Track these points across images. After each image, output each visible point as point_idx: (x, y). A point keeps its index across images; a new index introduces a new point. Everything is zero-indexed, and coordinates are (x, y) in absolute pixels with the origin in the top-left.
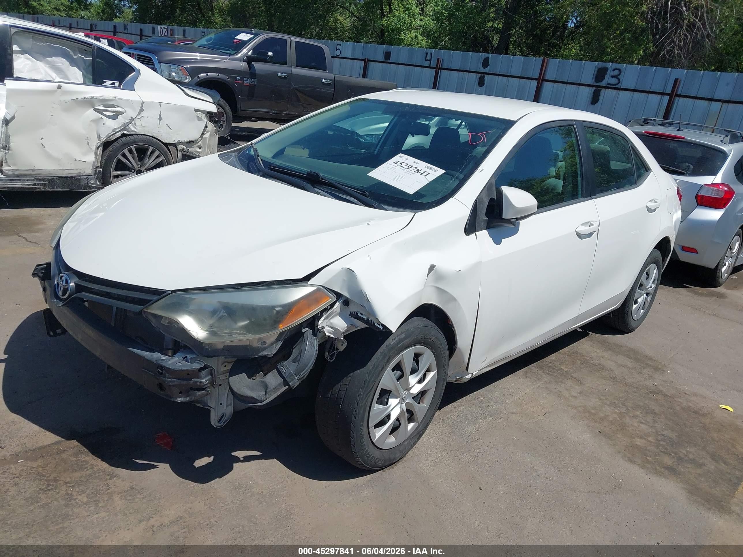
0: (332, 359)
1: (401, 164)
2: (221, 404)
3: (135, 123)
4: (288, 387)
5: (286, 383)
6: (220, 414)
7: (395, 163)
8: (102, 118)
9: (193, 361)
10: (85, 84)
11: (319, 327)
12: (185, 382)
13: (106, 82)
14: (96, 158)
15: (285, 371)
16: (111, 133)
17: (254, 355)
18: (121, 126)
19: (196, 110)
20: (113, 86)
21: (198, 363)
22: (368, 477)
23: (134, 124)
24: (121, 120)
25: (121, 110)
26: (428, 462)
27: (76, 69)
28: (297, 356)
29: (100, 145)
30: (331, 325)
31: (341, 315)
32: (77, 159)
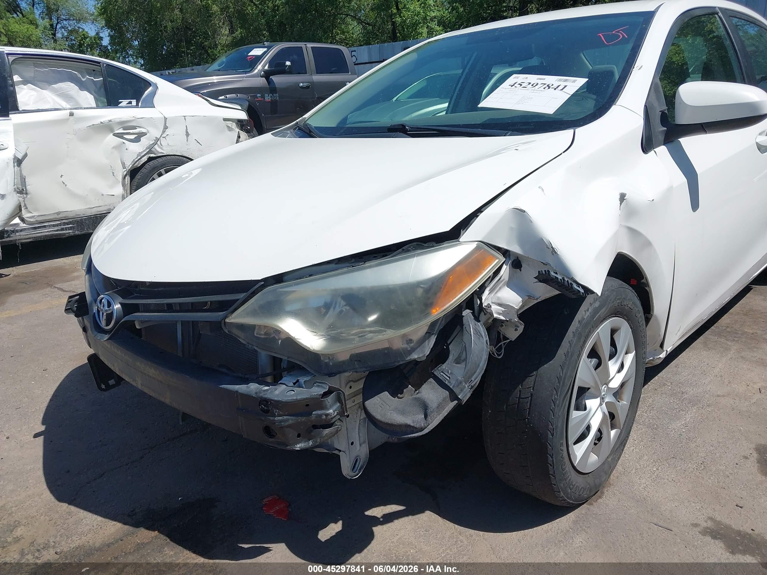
0: (501, 354)
1: (521, 85)
2: (352, 443)
3: (161, 143)
4: (456, 402)
5: (453, 396)
6: (353, 460)
7: (512, 86)
8: (124, 143)
9: (309, 385)
10: (98, 107)
11: (484, 306)
12: (304, 419)
13: (122, 102)
14: (124, 189)
15: (448, 379)
16: (136, 158)
17: (399, 362)
18: (146, 149)
19: (225, 120)
20: (131, 105)
21: (318, 386)
22: (571, 516)
23: (160, 145)
24: (145, 142)
25: (143, 130)
26: (643, 481)
27: (86, 93)
28: (461, 353)
29: (126, 174)
30: (499, 302)
31: (510, 284)
32: (104, 194)
